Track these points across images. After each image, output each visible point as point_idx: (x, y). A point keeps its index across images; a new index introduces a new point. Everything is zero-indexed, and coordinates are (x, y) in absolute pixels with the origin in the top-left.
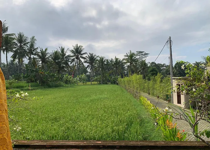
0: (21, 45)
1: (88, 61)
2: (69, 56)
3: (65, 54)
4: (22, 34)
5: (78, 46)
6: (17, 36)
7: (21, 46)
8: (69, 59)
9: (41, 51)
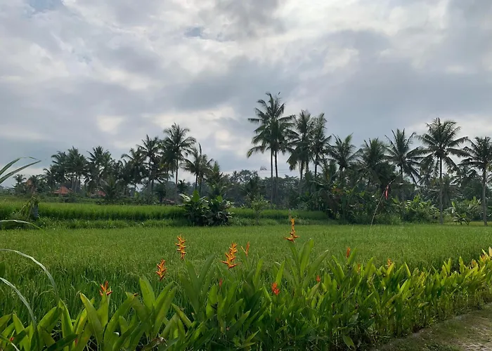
0: (304, 136)
1: (473, 161)
2: (417, 151)
3: (407, 148)
4: (306, 115)
5: (442, 123)
6: (298, 118)
7: (304, 138)
8: (416, 159)
9: (337, 143)
